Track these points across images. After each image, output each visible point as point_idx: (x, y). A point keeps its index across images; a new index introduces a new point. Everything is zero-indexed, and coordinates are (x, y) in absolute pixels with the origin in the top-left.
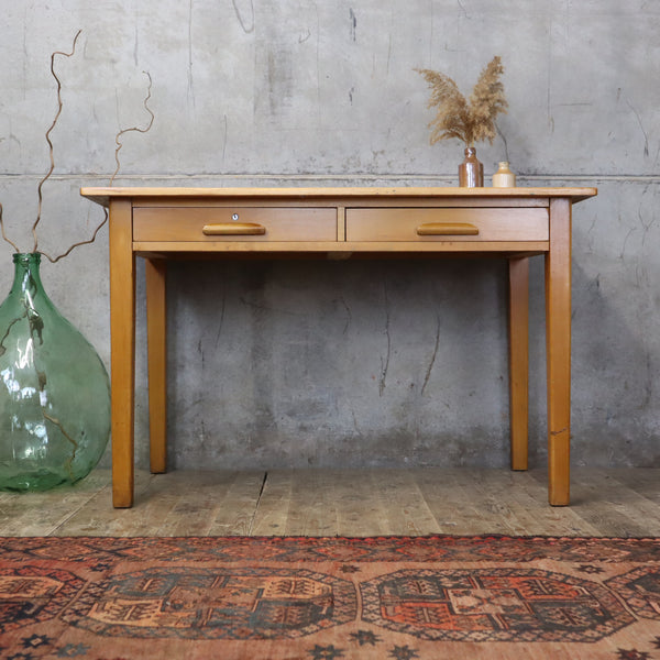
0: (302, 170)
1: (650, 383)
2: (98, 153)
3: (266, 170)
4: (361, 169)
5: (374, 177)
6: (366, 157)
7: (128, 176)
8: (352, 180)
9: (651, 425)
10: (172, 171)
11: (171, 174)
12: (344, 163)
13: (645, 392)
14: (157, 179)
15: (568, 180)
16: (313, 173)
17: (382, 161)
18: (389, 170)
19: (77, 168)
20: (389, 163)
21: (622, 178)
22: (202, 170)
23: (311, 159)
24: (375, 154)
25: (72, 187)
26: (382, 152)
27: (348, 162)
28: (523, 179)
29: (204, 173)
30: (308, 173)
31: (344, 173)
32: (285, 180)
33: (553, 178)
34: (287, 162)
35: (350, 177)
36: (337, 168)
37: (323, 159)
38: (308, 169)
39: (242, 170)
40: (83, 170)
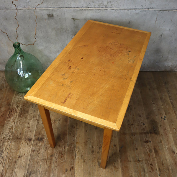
0: (87, 7)
1: (168, 56)
2: (30, 2)
3: (77, 7)
4: (104, 6)
5: (107, 9)
6: (105, 3)
7: (39, 8)
8: (101, 9)
9: (166, 64)
10: (50, 7)
11: (50, 8)
12: (99, 5)
13: (166, 58)
14: (47, 9)
15: (161, 10)
16: (90, 7)
17: (110, 4)
18: (111, 7)
19: (24, 7)
20: (112, 5)
21: (175, 10)
22: (59, 7)
23: (90, 3)
24: (108, 2)
25: (24, 11)
26: (110, 2)
27: (100, 4)
28: (148, 10)
29: (60, 7)
30: (89, 7)
31: (99, 7)
32: (82, 9)
33: (157, 10)
34: (83, 4)
35: (100, 8)
36: (97, 6)
37: (93, 4)
38: (89, 6)
39: (70, 7)
40: (26, 7)
